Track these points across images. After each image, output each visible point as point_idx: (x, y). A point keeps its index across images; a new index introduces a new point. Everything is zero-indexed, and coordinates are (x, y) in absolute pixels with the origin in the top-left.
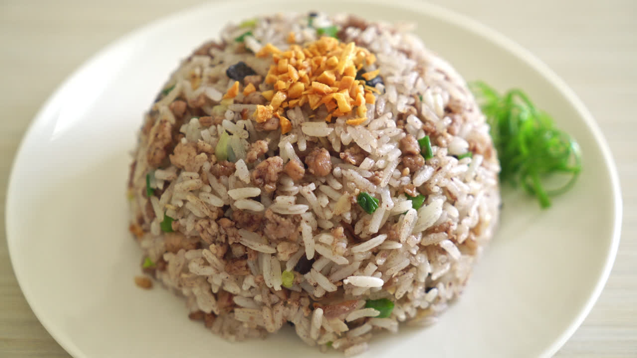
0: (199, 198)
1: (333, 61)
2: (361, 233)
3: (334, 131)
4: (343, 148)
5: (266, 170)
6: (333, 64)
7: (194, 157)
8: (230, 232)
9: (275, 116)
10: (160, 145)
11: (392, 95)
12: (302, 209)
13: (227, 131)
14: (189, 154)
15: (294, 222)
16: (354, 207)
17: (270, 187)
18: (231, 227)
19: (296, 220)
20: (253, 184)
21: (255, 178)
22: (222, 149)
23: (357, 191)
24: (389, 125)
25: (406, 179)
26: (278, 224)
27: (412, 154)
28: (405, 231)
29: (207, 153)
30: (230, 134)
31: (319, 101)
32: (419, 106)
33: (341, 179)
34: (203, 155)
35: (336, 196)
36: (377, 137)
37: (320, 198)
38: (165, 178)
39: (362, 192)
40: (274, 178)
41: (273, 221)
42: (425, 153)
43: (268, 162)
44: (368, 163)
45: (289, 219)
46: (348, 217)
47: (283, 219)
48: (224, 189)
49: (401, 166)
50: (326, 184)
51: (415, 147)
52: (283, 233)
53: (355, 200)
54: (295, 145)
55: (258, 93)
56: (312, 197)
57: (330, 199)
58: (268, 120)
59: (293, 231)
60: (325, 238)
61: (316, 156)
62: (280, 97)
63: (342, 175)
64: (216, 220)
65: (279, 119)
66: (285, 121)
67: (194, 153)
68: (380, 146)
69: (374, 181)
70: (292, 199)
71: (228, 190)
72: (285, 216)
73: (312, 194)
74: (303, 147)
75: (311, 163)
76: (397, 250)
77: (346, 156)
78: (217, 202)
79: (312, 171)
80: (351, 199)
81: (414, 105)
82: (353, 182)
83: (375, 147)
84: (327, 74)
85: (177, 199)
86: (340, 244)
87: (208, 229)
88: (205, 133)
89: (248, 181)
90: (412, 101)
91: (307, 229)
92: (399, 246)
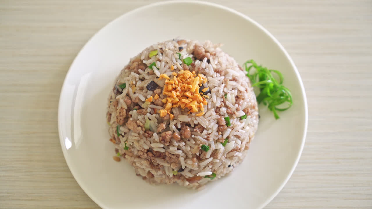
0: (139, 143)
1: (190, 86)
2: (203, 158)
3: (191, 120)
4: (195, 125)
5: (165, 137)
6: (190, 88)
7: (136, 128)
8: (152, 158)
9: (168, 114)
10: (122, 118)
11: (214, 98)
12: (180, 152)
13: (149, 118)
14: (134, 126)
15: (177, 156)
16: (200, 150)
17: (167, 144)
18: (153, 156)
19: (178, 156)
20: (160, 142)
21: (161, 140)
22: (147, 126)
23: (201, 145)
24: (213, 114)
25: (220, 136)
26: (171, 158)
27: (223, 126)
28: (220, 156)
29: (141, 127)
30: (150, 119)
31: (185, 106)
32: (225, 101)
33: (194, 139)
34: (140, 128)
35: (193, 146)
36: (208, 120)
37: (187, 147)
38: (125, 131)
39: (203, 145)
40: (169, 140)
41: (169, 157)
42: (228, 124)
43: (166, 134)
44: (205, 132)
45: (175, 156)
46: (198, 154)
47: (173, 156)
48: (149, 143)
49: (218, 131)
50: (189, 140)
51: (224, 123)
52: (173, 161)
53: (200, 148)
54: (176, 125)
55: (160, 99)
56: (184, 148)
57: (191, 147)
58: (165, 116)
59: (177, 160)
60: (189, 162)
61: (185, 130)
62: (169, 105)
63: (195, 137)
64: (146, 153)
65: (169, 114)
66: (172, 116)
67: (136, 126)
68: (209, 124)
69: (207, 139)
70: (176, 149)
71: (151, 143)
72: (174, 155)
73: (184, 146)
74: (179, 126)
75: (183, 133)
76: (217, 162)
77: (196, 130)
78: (147, 147)
79: (183, 137)
80: (199, 148)
81: (223, 102)
82: (199, 141)
83: (208, 125)
84: (188, 94)
85: (130, 142)
86: (195, 164)
87: (143, 156)
88: (140, 117)
89: (158, 141)
90: (222, 100)
91: (182, 159)
92: (218, 161)
